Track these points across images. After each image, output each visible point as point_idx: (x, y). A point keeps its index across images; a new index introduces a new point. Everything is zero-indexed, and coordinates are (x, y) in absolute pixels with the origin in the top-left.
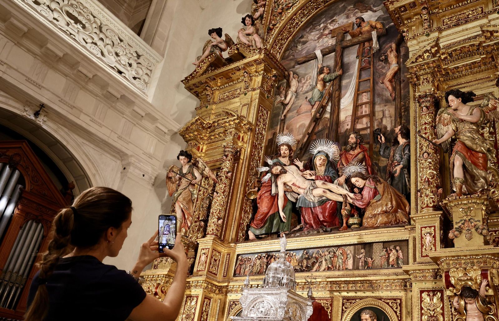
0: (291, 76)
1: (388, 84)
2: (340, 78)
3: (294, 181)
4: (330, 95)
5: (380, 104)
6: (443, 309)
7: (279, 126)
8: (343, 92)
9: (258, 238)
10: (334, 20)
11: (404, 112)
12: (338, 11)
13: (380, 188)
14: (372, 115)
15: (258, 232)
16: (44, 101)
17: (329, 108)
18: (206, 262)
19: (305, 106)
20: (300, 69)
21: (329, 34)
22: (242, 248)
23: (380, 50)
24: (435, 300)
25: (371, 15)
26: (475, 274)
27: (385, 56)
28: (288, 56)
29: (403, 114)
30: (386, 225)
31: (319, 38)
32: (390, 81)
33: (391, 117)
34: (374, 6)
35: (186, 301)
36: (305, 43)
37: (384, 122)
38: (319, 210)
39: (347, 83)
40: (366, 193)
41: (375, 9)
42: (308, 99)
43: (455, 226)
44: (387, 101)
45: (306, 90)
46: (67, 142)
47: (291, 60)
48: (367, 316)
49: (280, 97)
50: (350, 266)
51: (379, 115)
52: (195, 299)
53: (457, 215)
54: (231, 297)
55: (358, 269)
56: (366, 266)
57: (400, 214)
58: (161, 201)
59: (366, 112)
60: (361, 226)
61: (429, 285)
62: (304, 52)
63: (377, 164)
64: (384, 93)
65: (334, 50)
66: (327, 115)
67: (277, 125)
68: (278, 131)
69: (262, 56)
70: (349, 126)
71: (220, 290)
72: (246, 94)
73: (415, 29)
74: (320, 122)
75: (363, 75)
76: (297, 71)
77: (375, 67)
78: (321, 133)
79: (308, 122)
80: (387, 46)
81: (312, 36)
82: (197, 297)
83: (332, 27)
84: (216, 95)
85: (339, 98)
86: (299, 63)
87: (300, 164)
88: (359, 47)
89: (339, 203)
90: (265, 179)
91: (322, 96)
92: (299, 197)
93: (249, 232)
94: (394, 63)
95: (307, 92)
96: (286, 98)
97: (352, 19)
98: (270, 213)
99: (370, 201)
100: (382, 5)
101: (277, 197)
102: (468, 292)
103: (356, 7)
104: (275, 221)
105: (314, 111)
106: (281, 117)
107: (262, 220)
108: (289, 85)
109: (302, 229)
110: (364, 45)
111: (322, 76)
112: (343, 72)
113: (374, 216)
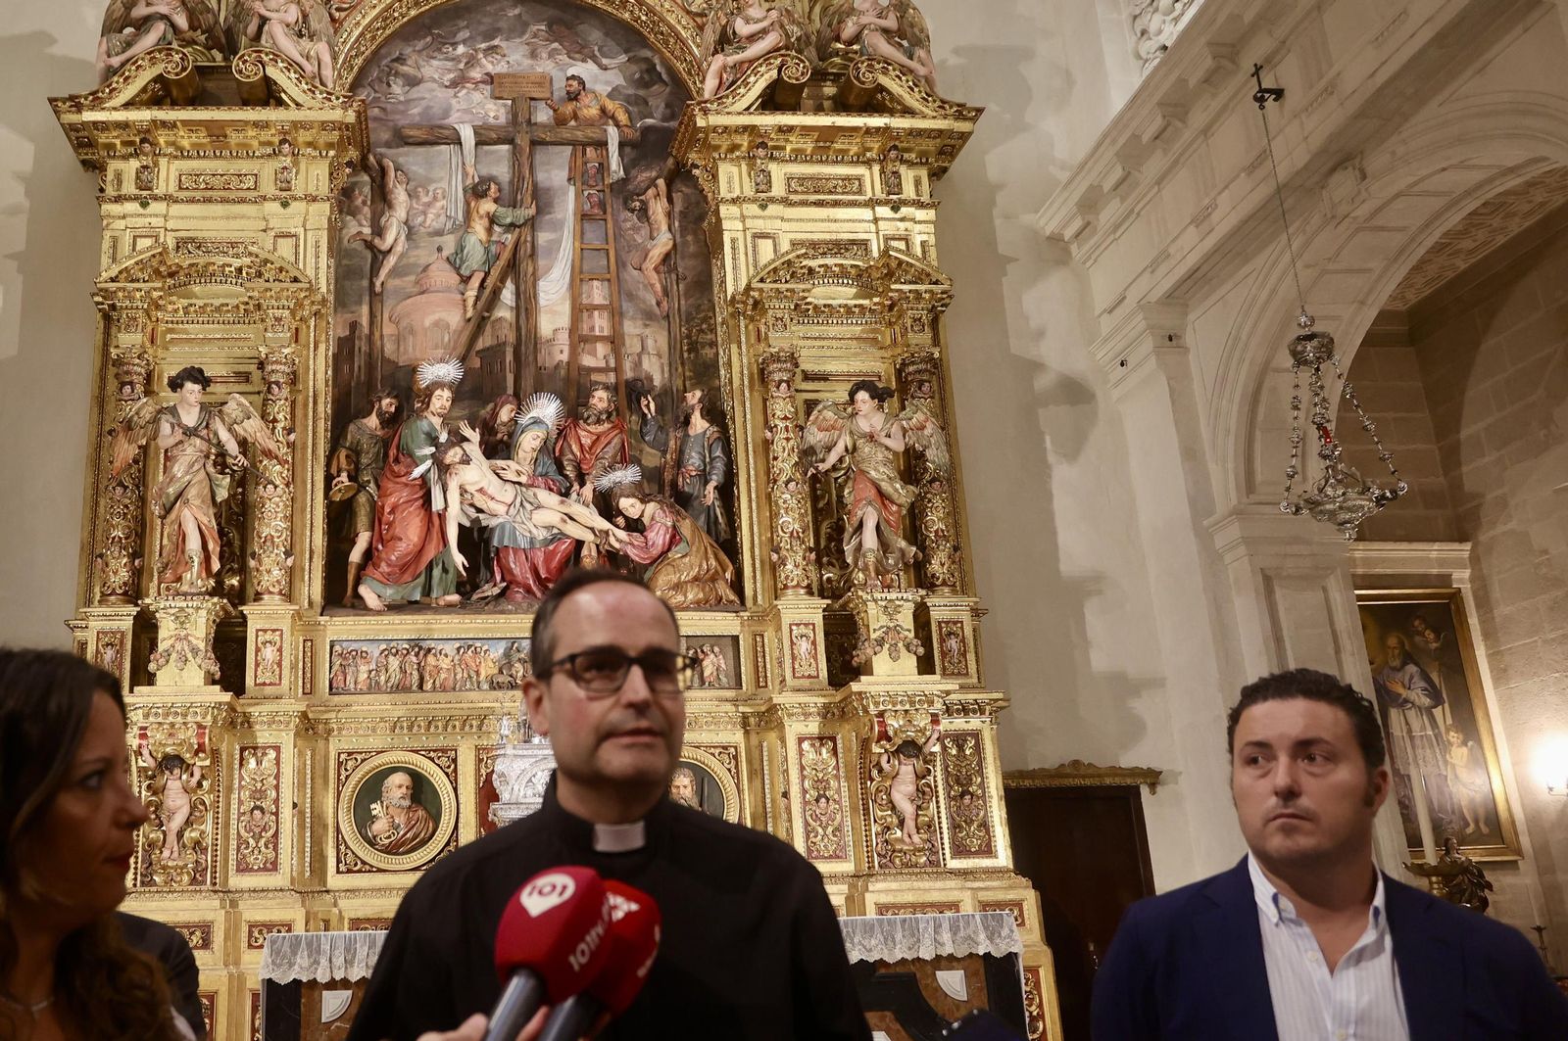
0: (392, 173)
1: (654, 278)
2: (532, 223)
3: (484, 484)
4: (513, 267)
5: (633, 318)
7: (365, 309)
8: (541, 263)
10: (496, 47)
11: (689, 351)
12: (503, 25)
13: (686, 527)
14: (615, 341)
15: (389, 593)
17: (508, 295)
18: (280, 665)
19: (443, 276)
20: (413, 159)
22: (341, 627)
23: (625, 181)
24: (824, 753)
25: (596, 76)
26: (923, 721)
27: (641, 201)
29: (686, 355)
30: (701, 605)
31: (454, 84)
32: (656, 269)
33: (659, 356)
35: (242, 759)
36: (413, 82)
37: (646, 365)
38: (540, 556)
39: (550, 241)
40: (658, 536)
41: (605, 61)
42: (446, 253)
43: (873, 636)
44: (648, 316)
45: (437, 225)
47: (377, 119)
49: (354, 223)
51: (632, 346)
52: (272, 754)
57: (725, 591)
59: (602, 329)
61: (814, 729)
62: (415, 111)
64: (641, 293)
65: (511, 141)
66: (504, 312)
67: (360, 303)
68: (365, 321)
69: (351, 117)
70: (565, 357)
71: (310, 728)
72: (285, 205)
73: (732, 178)
74: (488, 328)
75: (589, 236)
76: (401, 160)
77: (616, 223)
78: (494, 353)
79: (454, 319)
80: (644, 176)
81: (435, 69)
82: (277, 749)
84: (169, 171)
85: (535, 277)
86: (406, 142)
87: (474, 436)
88: (574, 154)
89: (579, 544)
90: (417, 472)
91: (490, 261)
92: (493, 522)
93: (363, 590)
94: (664, 227)
95: (439, 233)
96: (379, 231)
97: (545, 66)
98: (430, 553)
99: (664, 553)
100: (623, 58)
101: (442, 516)
102: (910, 748)
103: (553, 35)
104: (437, 572)
105: (471, 294)
106: (372, 284)
107: (404, 568)
108: (382, 196)
109: (503, 593)
110: (584, 153)
111: (487, 206)
112: (539, 211)
113: (680, 586)
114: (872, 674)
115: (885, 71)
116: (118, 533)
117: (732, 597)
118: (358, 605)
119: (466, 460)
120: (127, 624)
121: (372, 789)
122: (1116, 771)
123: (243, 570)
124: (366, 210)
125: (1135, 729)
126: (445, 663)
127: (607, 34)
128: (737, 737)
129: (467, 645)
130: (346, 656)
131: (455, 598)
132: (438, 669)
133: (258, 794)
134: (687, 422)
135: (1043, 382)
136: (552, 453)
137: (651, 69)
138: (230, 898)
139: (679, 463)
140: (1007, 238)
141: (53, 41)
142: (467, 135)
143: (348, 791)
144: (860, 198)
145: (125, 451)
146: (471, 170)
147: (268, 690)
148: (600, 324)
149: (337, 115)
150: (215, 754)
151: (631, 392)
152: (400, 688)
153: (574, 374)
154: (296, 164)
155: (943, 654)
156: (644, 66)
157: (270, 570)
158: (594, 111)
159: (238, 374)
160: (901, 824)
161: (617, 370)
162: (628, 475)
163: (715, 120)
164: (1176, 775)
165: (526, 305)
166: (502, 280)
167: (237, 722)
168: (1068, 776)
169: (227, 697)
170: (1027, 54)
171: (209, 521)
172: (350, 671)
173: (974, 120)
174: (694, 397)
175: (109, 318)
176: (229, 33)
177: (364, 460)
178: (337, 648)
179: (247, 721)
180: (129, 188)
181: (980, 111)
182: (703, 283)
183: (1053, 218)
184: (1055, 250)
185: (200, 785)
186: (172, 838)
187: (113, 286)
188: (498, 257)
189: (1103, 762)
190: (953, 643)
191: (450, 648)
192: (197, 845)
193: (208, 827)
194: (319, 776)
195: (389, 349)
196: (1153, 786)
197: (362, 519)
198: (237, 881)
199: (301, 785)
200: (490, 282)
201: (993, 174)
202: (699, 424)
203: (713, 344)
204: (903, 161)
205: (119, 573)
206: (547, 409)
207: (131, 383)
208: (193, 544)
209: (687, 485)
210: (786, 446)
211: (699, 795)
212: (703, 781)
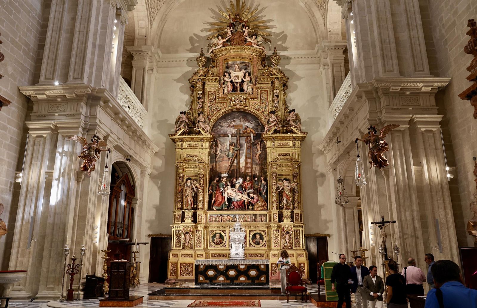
0: (218, 142)
1: (258, 158)
2: (239, 150)
3: (231, 192)
4: (236, 157)
5: (254, 165)
6: (279, 234)
7: (214, 164)
8: (241, 156)
9: (218, 210)
10: (235, 120)
12: (236, 117)
13: (260, 199)
14: (252, 168)
15: (217, 208)
16: (131, 154)
17: (235, 161)
18: (201, 219)
19: (226, 158)
20: (221, 139)
21: (233, 126)
22: (210, 213)
23: (254, 142)
24: (277, 232)
25: (250, 125)
26: (289, 229)
27: (256, 146)
28: (215, 131)
29: (262, 170)
30: (261, 210)
31: (228, 127)
32: (258, 157)
33: (258, 170)
34: (251, 121)
35: (196, 232)
36: (222, 126)
37: (256, 172)
38: (239, 203)
39: (242, 153)
40: (255, 200)
42: (226, 154)
43: (284, 216)
44: (257, 164)
47: (217, 133)
48: (258, 235)
49: (213, 150)
50: (250, 221)
51: (254, 169)
52: (200, 231)
54: (209, 229)
55: (252, 222)
56: (255, 221)
57: (265, 208)
58: (157, 186)
60: (253, 209)
61: (276, 229)
62: (222, 131)
64: (256, 161)
65: (236, 136)
66: (235, 164)
68: (214, 165)
69: (212, 136)
70: (244, 171)
71: (206, 227)
72: (202, 149)
73: (269, 144)
74: (232, 166)
75: (248, 151)
77: (252, 149)
78: (233, 170)
79: (227, 165)
81: (225, 124)
82: (201, 230)
83: (234, 123)
84: (185, 144)
85: (240, 158)
86: (220, 137)
87: (229, 184)
88: (246, 138)
89: (245, 200)
90: (221, 191)
91: (233, 156)
92: (232, 198)
93: (213, 207)
94: (259, 150)
95: (225, 151)
96: (216, 151)
97: (242, 123)
98: (223, 203)
99: (256, 202)
100: (254, 122)
101: (224, 197)
102: (287, 233)
103: (243, 118)
104: (224, 205)
105: (230, 161)
106: (215, 160)
107: (219, 204)
108: (217, 146)
109: (233, 208)
110: (248, 138)
111: (233, 147)
112: (240, 148)
113: (258, 207)
114: (283, 222)
115: (293, 127)
116: (179, 200)
118: (213, 210)
119: (228, 189)
120: (181, 213)
121: (214, 236)
122: (323, 235)
123: (197, 205)
124: (215, 148)
125: (327, 228)
126: (225, 218)
127: (252, 118)
128: (266, 229)
129: (228, 215)
130: (211, 217)
131: (227, 208)
132: (224, 219)
133: (199, 237)
134: (261, 181)
135: (318, 174)
136: (241, 186)
137: (259, 123)
138: (195, 251)
139: (260, 188)
140: (314, 150)
141: (168, 121)
142: (230, 135)
143: (211, 236)
144: (289, 146)
145: (180, 188)
146: (230, 141)
147: (200, 222)
148: (249, 165)
149: (209, 136)
150: (193, 232)
151: (253, 176)
152: (219, 221)
153: (245, 174)
154: (204, 143)
155: (296, 218)
157: (200, 205)
158: (249, 131)
159: (196, 175)
160: (287, 243)
161: (252, 173)
162: (252, 191)
163: (266, 136)
164: (333, 235)
165: (238, 163)
166: (235, 159)
167: (196, 227)
168: (316, 235)
169: (194, 224)
170: (320, 118)
171: (192, 199)
172: (212, 219)
173: (307, 134)
174: (262, 178)
175: (177, 167)
176: (194, 121)
177: (214, 187)
179: (197, 227)
180: (180, 147)
181: (307, 133)
182: (265, 159)
183: (321, 147)
184: (321, 153)
185: (191, 236)
186: (187, 243)
187: (178, 164)
188: (234, 155)
189: (321, 233)
190: (297, 216)
191: (226, 216)
192: (191, 244)
193: (192, 241)
194: (207, 234)
195: (218, 170)
196: (329, 237)
197: (214, 196)
198: (196, 248)
199: (205, 235)
200: (233, 159)
201: (313, 139)
202: (263, 182)
203: (266, 168)
204: (295, 140)
205: (180, 206)
206: (241, 180)
207: (181, 178)
208: (190, 202)
209: (261, 191)
210: (274, 187)
211: (260, 237)
212: (261, 235)
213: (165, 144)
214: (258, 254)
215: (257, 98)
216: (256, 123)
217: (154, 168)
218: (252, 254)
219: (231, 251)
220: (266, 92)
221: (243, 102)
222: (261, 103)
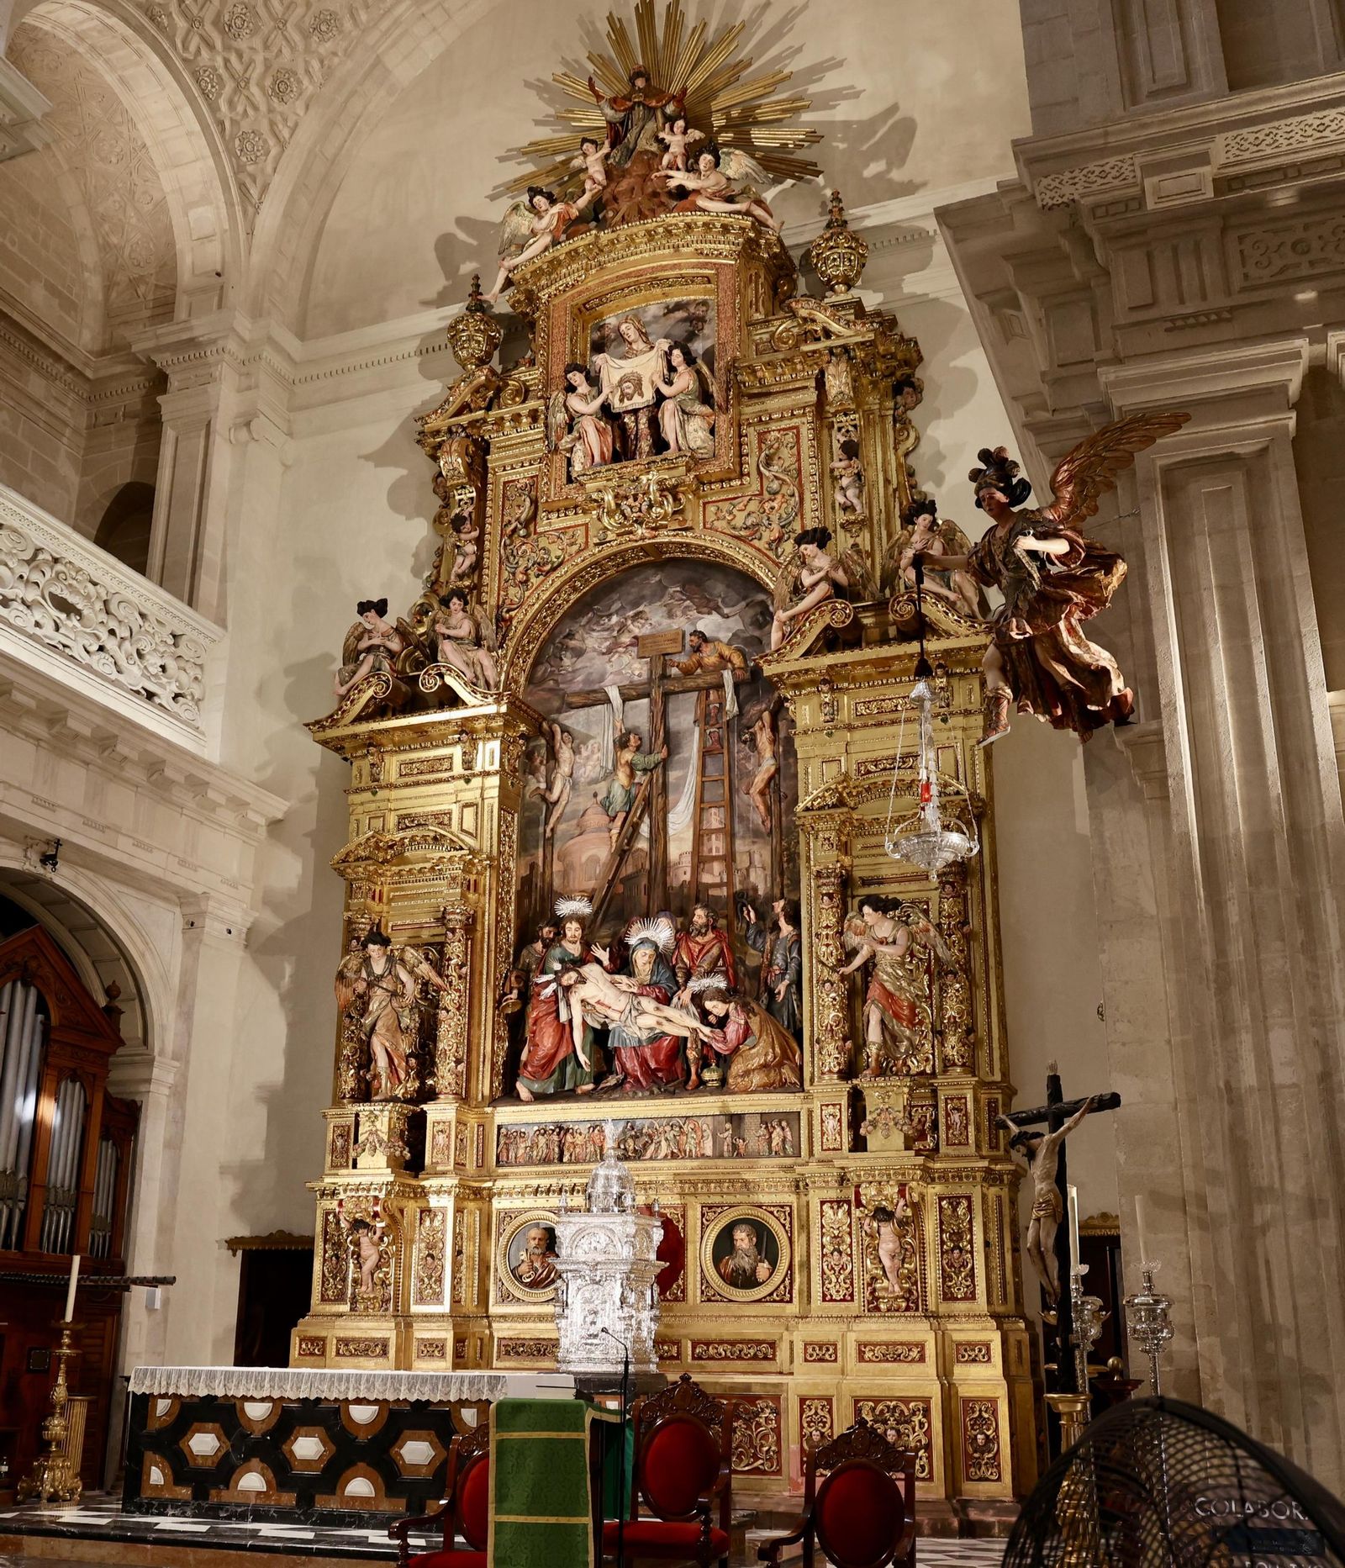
0: (558, 737)
1: (758, 799)
2: (665, 764)
3: (601, 997)
4: (648, 803)
5: (743, 837)
6: (850, 1226)
7: (541, 851)
8: (671, 798)
9: (540, 1098)
10: (641, 612)
11: (788, 861)
12: (647, 592)
13: (755, 1024)
14: (729, 858)
15: (536, 1087)
16: (61, 833)
17: (645, 829)
18: (448, 1147)
19: (596, 818)
20: (575, 719)
21: (631, 645)
22: (506, 1115)
24: (840, 1212)
25: (719, 625)
26: (892, 1190)
27: (751, 734)
28: (543, 680)
29: (786, 866)
30: (766, 1088)
31: (609, 651)
32: (762, 793)
33: (764, 868)
34: (727, 606)
35: (421, 1219)
36: (579, 653)
37: (752, 878)
38: (648, 1052)
39: (678, 778)
40: (732, 1030)
41: (726, 611)
42: (600, 798)
43: (869, 1117)
44: (756, 834)
45: (593, 775)
46: (95, 899)
47: (551, 690)
48: (743, 1235)
49: (535, 781)
50: (709, 1152)
51: (742, 861)
52: (440, 1214)
53: (872, 1100)
54: (498, 1204)
55: (721, 1156)
56: (736, 1153)
57: (787, 1073)
58: (279, 990)
59: (717, 849)
60: (723, 1086)
61: (833, 1194)
62: (579, 679)
63: (743, 962)
65: (648, 695)
66: (642, 844)
67: (537, 847)
68: (540, 862)
69: (504, 709)
70: (687, 877)
71: (473, 1194)
72: (468, 781)
73: (805, 712)
74: (629, 857)
75: (710, 769)
76: (567, 723)
77: (730, 752)
78: (632, 879)
79: (602, 855)
80: (753, 710)
81: (595, 640)
82: (443, 1211)
83: (636, 629)
84: (392, 766)
85: (665, 811)
86: (571, 707)
87: (604, 955)
88: (698, 700)
89: (680, 1039)
90: (548, 992)
91: (630, 801)
92: (611, 1026)
93: (519, 1086)
94: (768, 754)
95: (594, 782)
96: (550, 788)
97: (678, 623)
98: (562, 1055)
99: (739, 1045)
101: (569, 1026)
102: (883, 1214)
103: (685, 594)
105: (615, 832)
106: (545, 831)
107: (543, 1067)
108: (552, 756)
109: (620, 1081)
110: (708, 696)
111: (627, 756)
112: (670, 754)
113: (747, 1073)
114: (865, 1150)
116: (348, 1052)
117: (794, 1080)
118: (517, 1098)
120: (350, 1120)
124: (543, 768)
127: (728, 586)
128: (792, 1197)
129: (593, 1126)
130: (507, 1137)
131: (589, 1087)
132: (573, 1145)
134: (776, 927)
136: (670, 962)
137: (763, 611)
138: (406, 1320)
139: (770, 965)
142: (614, 694)
143: (504, 1241)
145: (344, 993)
146: (618, 725)
147: (439, 1168)
148: (716, 845)
149: (492, 709)
150: (392, 1218)
151: (742, 899)
152: (546, 1161)
153: (690, 893)
155: (948, 1127)
156: (758, 609)
157: (446, 1075)
158: (713, 659)
160: (884, 1275)
161: (729, 884)
162: (720, 982)
165: (660, 835)
166: (641, 817)
167: (418, 1193)
168: (1095, 1227)
169: (395, 1178)
171: (391, 1044)
172: (512, 1148)
174: (779, 905)
175: (351, 884)
177: (533, 978)
178: (503, 1130)
179: (419, 1190)
180: (365, 781)
185: (381, 1239)
188: (636, 797)
190: (956, 1117)
191: (584, 1128)
193: (392, 1269)
194: (485, 1229)
195: (557, 883)
198: (415, 1309)
200: (630, 819)
202: (783, 929)
205: (349, 1082)
206: (661, 929)
208: (381, 1062)
209: (773, 982)
210: (827, 951)
211: (758, 1246)
212: (762, 1234)
213: (318, 774)
214: (741, 1342)
215: (741, 475)
216: (751, 612)
217: (269, 901)
218: (708, 1344)
219: (563, 1323)
220: (790, 438)
221: (661, 505)
222: (766, 496)
